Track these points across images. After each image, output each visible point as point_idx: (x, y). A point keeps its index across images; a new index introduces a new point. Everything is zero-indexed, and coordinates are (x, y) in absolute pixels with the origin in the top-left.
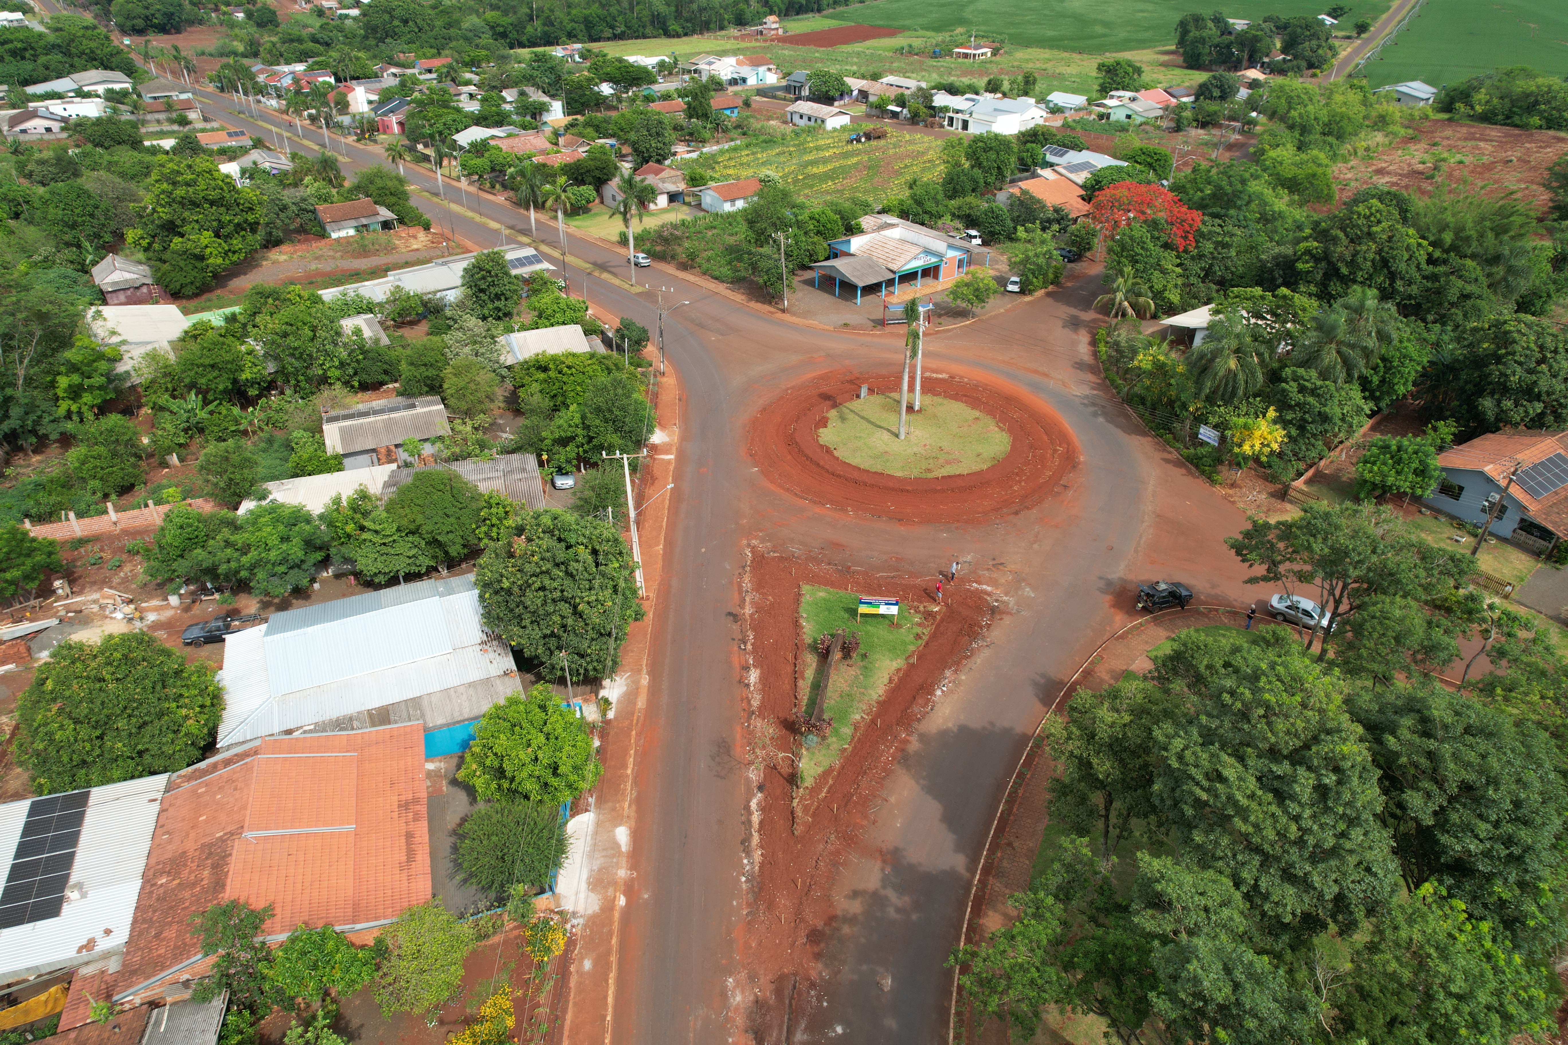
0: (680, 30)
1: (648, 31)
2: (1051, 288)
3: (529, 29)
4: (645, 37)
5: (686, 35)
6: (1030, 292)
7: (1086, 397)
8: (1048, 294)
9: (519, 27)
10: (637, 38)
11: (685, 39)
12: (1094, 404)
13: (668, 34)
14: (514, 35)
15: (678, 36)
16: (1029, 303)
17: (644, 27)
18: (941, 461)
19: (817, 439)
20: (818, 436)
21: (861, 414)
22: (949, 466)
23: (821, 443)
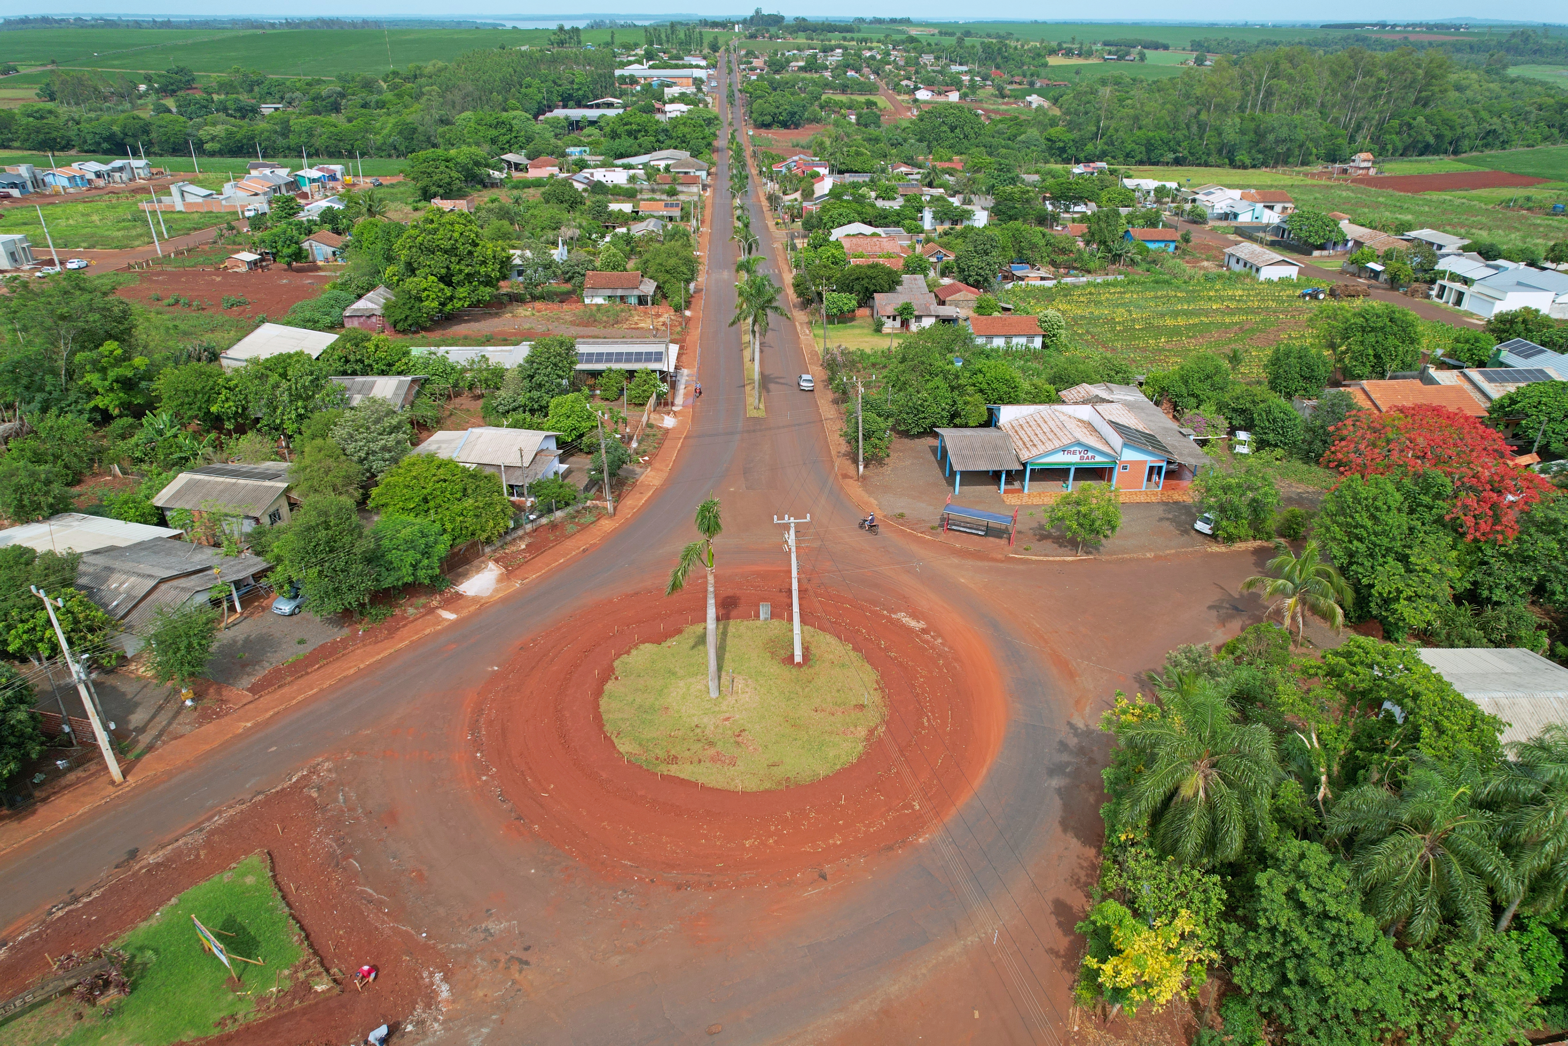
0: (1248, 161)
1: (1211, 160)
3: (1090, 147)
4: (1206, 165)
5: (1254, 167)
9: (1079, 144)
10: (1199, 165)
11: (1250, 171)
13: (1233, 164)
14: (1072, 151)
15: (1244, 167)
17: (1208, 155)
18: (712, 752)
19: (618, 656)
20: (628, 652)
21: (729, 641)
22: (709, 765)
23: (616, 663)
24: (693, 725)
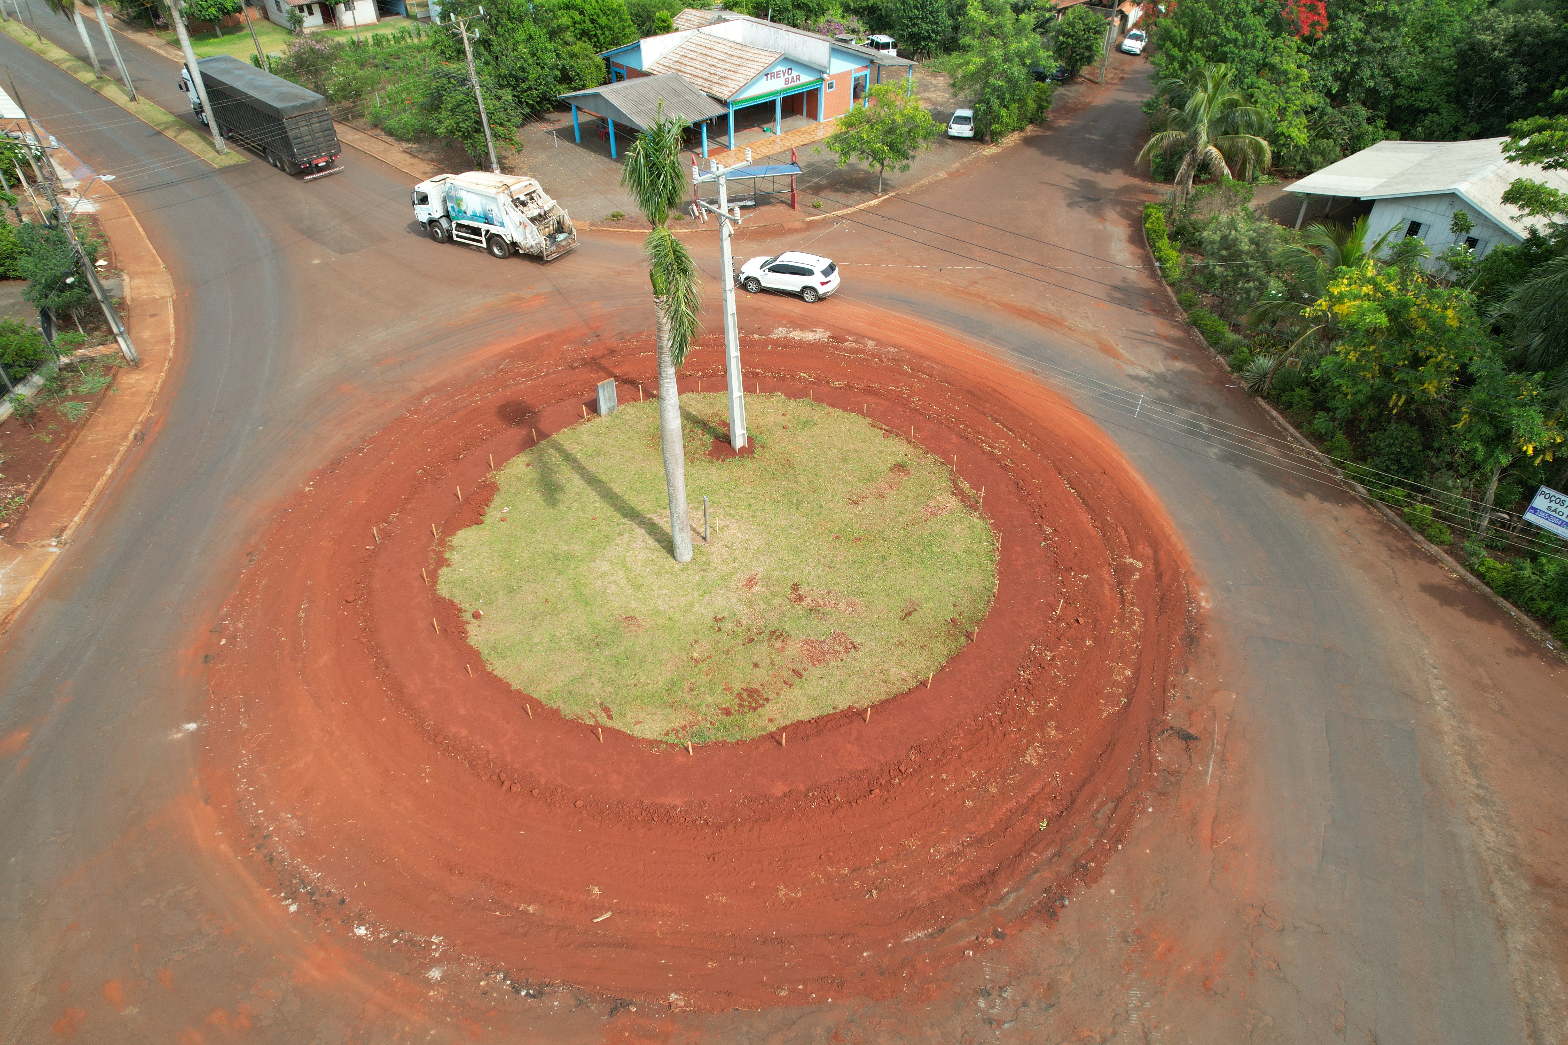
2: (1030, 129)
6: (995, 137)
7: (1162, 379)
8: (1028, 142)
12: (1186, 401)
16: (993, 158)
18: (794, 649)
19: (434, 576)
20: (442, 562)
21: (592, 467)
22: (818, 671)
23: (443, 590)
24: (709, 621)
